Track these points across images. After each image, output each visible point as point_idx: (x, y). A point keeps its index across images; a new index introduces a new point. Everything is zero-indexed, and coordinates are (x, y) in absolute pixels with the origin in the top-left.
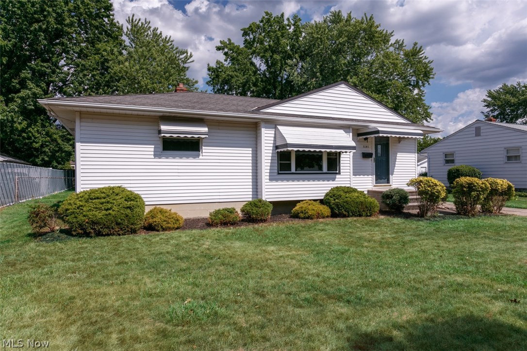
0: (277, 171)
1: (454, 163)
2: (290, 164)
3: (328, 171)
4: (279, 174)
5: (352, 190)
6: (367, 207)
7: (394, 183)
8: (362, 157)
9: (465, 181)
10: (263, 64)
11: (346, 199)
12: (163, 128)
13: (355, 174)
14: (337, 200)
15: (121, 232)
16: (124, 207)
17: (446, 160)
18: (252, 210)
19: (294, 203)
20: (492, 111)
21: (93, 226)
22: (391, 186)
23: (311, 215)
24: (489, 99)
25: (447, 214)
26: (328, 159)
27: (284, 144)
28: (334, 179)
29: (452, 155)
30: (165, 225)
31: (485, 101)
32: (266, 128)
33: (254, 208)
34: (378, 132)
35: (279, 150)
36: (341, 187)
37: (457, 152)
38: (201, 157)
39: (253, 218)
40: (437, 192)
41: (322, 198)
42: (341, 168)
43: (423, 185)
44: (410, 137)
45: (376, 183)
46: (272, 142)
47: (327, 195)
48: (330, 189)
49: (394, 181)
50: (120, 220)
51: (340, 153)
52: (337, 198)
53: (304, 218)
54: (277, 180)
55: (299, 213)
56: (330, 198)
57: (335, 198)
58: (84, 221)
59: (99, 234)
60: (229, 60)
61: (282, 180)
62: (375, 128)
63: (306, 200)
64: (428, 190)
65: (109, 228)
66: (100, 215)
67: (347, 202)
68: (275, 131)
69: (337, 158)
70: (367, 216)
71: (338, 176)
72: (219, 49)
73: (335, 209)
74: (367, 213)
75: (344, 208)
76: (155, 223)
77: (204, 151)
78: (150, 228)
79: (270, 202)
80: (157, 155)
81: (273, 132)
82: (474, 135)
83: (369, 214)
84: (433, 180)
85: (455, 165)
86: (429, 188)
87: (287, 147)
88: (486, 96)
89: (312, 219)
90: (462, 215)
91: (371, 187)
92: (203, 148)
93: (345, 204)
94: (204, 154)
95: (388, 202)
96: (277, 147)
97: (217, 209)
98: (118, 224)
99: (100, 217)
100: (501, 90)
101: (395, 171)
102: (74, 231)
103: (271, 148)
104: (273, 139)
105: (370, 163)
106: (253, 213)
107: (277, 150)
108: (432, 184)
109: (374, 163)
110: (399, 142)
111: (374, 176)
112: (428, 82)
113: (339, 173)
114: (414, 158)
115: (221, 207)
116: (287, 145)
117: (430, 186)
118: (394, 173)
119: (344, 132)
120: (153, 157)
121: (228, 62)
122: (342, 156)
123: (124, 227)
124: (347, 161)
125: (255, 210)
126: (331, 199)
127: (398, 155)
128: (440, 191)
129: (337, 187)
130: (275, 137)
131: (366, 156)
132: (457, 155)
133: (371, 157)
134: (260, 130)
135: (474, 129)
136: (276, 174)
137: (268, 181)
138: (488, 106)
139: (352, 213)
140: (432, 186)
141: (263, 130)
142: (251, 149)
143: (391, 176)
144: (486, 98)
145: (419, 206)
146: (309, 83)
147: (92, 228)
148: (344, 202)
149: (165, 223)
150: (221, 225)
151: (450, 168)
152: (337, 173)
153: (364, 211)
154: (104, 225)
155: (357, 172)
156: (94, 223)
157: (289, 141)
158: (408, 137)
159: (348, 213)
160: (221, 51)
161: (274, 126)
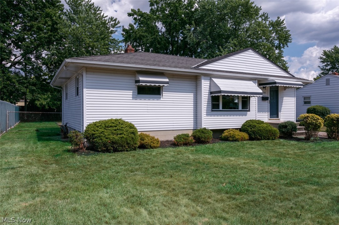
0: (211, 109)
1: (310, 104)
2: (219, 105)
3: (242, 109)
4: (212, 111)
5: (261, 122)
6: (273, 133)
7: (281, 118)
8: (261, 100)
9: (335, 117)
10: (163, 27)
11: (260, 128)
12: (141, 79)
13: (259, 111)
14: (253, 129)
15: (129, 149)
16: (130, 133)
17: (305, 102)
18: (201, 135)
19: (222, 131)
20: (326, 65)
21: (112, 144)
22: (279, 119)
23: (238, 139)
24: (324, 57)
25: (322, 139)
26: (242, 101)
27: (218, 91)
28: (246, 115)
29: (309, 98)
30: (152, 145)
31: (321, 58)
32: (204, 79)
33: (202, 134)
34: (275, 83)
35: (214, 95)
36: (253, 120)
37: (312, 96)
38: (162, 99)
39: (202, 141)
40: (319, 123)
41: (240, 127)
42: (251, 107)
43: (310, 119)
44: (292, 86)
45: (270, 118)
46: (208, 89)
47: (244, 125)
48: (245, 121)
49: (281, 116)
50: (129, 141)
51: (249, 97)
52: (253, 128)
53: (232, 141)
54: (211, 115)
55: (228, 138)
56: (247, 128)
57: (251, 127)
58: (108, 142)
59: (116, 150)
60: (137, 23)
61: (214, 115)
62: (273, 80)
63: (229, 129)
64: (314, 122)
65: (122, 146)
66: (117, 138)
67: (260, 130)
68: (210, 82)
69: (247, 101)
70: (273, 139)
71: (248, 113)
72: (130, 15)
73: (252, 135)
74: (272, 138)
75: (258, 134)
76: (146, 143)
77: (163, 95)
78: (143, 147)
79: (211, 130)
80: (134, 98)
81: (209, 83)
82: (325, 85)
83: (274, 138)
84: (316, 116)
85: (311, 105)
86: (314, 121)
87: (221, 93)
88: (322, 54)
89: (238, 141)
90: (332, 139)
91: (267, 120)
92: (163, 93)
93: (259, 131)
94: (164, 97)
95: (284, 130)
96: (211, 93)
97: (178, 134)
98: (128, 144)
99: (117, 139)
100: (333, 50)
101: (282, 109)
102: (100, 148)
103: (208, 93)
104: (208, 87)
105: (267, 104)
106: (202, 137)
107: (212, 95)
108: (316, 118)
109: (269, 104)
110: (285, 90)
111: (269, 113)
112: (287, 45)
113: (249, 111)
114: (294, 101)
115: (180, 133)
116: (220, 92)
117: (314, 120)
118: (282, 111)
119: (253, 83)
120: (131, 98)
121: (137, 25)
122: (251, 99)
123: (131, 146)
124: (254, 102)
125: (203, 135)
126: (249, 128)
127: (284, 99)
128: (321, 123)
129: (251, 120)
130: (210, 86)
131: (264, 99)
132: (313, 98)
133: (268, 100)
134: (201, 81)
135: (325, 80)
136: (210, 111)
137: (205, 116)
138: (323, 62)
139: (264, 137)
140: (316, 120)
141: (203, 81)
142: (193, 94)
143: (279, 113)
144: (322, 56)
145: (305, 133)
146: (201, 43)
147: (112, 147)
148: (258, 130)
149: (152, 143)
150: (183, 145)
151: (309, 107)
152: (247, 111)
153: (271, 136)
154: (120, 144)
155: (260, 110)
156: (113, 143)
157: (222, 89)
158: (291, 87)
159: (261, 137)
160: (132, 17)
161: (209, 78)
